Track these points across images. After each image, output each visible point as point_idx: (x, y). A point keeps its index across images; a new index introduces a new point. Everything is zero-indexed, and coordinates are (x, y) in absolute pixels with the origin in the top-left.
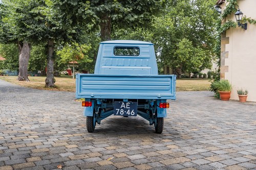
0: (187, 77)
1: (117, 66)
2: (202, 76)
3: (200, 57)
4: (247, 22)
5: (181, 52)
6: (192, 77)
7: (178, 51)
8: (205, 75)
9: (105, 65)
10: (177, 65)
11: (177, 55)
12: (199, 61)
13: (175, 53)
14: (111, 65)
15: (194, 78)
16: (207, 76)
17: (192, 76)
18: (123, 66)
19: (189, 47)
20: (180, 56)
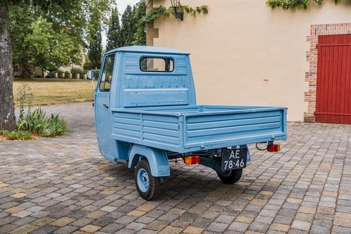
0: (39, 77)
1: (146, 88)
2: (64, 75)
3: (66, 47)
4: (184, 11)
5: (37, 38)
6: (47, 77)
7: (30, 37)
8: (67, 74)
9: (129, 88)
10: (30, 58)
11: (28, 42)
12: (66, 53)
13: (26, 40)
14: (137, 88)
15: (50, 78)
16: (71, 75)
17: (46, 74)
18: (154, 87)
19: (47, 31)
20: (36, 45)
